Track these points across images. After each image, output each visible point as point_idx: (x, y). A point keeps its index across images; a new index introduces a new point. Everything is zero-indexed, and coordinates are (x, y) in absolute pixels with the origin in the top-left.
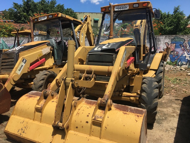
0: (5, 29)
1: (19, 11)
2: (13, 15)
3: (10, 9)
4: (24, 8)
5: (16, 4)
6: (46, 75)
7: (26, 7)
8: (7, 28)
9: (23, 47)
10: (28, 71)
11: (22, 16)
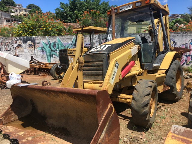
0: (55, 28)
1: (66, 10)
2: (59, 15)
3: (57, 9)
4: (70, 7)
5: (62, 4)
6: (151, 87)
7: (72, 7)
8: (57, 27)
9: (110, 46)
10: (120, 80)
11: (68, 16)
